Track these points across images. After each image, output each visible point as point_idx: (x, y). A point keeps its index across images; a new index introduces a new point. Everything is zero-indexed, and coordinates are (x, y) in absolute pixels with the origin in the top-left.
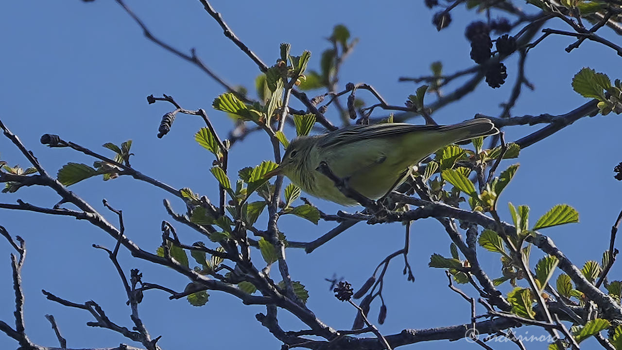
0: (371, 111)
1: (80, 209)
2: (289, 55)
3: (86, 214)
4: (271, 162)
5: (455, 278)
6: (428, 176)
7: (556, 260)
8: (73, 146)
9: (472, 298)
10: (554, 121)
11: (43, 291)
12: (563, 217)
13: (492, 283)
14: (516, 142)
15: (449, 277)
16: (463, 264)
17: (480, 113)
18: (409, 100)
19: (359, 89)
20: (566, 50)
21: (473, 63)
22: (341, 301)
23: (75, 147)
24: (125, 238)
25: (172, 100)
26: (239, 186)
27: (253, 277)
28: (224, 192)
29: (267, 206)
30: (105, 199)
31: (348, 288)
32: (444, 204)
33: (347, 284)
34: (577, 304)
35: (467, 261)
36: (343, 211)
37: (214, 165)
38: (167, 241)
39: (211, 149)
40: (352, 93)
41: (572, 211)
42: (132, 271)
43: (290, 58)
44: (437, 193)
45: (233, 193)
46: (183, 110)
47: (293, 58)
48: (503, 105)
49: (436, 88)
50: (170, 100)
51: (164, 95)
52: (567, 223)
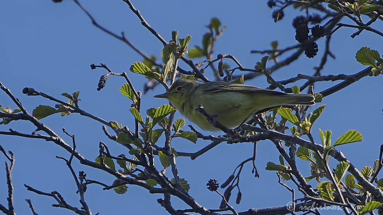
0: (233, 72)
1: (48, 135)
2: (177, 38)
3: (52, 137)
4: (167, 105)
5: (282, 177)
6: (265, 114)
7: (348, 165)
8: (43, 95)
9: (293, 190)
10: (347, 79)
11: (25, 185)
12: (352, 138)
13: (305, 180)
14: (320, 93)
15: (279, 176)
16: (287, 168)
17: (301, 73)
18: (257, 65)
19: (225, 58)
20: (352, 36)
21: (297, 42)
22: (211, 191)
23: (44, 95)
24: (76, 152)
25: (106, 67)
26: (148, 120)
27: (156, 176)
28: (138, 124)
29: (164, 132)
30: (64, 128)
31: (216, 183)
32: (275, 131)
33: (215, 180)
34: (358, 193)
35: (290, 166)
36: (212, 136)
37: (131, 107)
38: (102, 154)
39: (130, 97)
40: (221, 60)
41: (358, 134)
42: (80, 172)
43: (178, 40)
44: (271, 124)
45: (144, 124)
46: (113, 73)
47: (180, 40)
48: (315, 68)
49: (274, 57)
50: (105, 67)
51: (101, 64)
52: (355, 141)
